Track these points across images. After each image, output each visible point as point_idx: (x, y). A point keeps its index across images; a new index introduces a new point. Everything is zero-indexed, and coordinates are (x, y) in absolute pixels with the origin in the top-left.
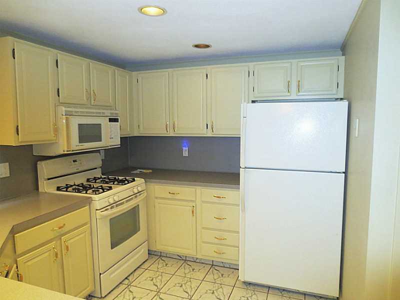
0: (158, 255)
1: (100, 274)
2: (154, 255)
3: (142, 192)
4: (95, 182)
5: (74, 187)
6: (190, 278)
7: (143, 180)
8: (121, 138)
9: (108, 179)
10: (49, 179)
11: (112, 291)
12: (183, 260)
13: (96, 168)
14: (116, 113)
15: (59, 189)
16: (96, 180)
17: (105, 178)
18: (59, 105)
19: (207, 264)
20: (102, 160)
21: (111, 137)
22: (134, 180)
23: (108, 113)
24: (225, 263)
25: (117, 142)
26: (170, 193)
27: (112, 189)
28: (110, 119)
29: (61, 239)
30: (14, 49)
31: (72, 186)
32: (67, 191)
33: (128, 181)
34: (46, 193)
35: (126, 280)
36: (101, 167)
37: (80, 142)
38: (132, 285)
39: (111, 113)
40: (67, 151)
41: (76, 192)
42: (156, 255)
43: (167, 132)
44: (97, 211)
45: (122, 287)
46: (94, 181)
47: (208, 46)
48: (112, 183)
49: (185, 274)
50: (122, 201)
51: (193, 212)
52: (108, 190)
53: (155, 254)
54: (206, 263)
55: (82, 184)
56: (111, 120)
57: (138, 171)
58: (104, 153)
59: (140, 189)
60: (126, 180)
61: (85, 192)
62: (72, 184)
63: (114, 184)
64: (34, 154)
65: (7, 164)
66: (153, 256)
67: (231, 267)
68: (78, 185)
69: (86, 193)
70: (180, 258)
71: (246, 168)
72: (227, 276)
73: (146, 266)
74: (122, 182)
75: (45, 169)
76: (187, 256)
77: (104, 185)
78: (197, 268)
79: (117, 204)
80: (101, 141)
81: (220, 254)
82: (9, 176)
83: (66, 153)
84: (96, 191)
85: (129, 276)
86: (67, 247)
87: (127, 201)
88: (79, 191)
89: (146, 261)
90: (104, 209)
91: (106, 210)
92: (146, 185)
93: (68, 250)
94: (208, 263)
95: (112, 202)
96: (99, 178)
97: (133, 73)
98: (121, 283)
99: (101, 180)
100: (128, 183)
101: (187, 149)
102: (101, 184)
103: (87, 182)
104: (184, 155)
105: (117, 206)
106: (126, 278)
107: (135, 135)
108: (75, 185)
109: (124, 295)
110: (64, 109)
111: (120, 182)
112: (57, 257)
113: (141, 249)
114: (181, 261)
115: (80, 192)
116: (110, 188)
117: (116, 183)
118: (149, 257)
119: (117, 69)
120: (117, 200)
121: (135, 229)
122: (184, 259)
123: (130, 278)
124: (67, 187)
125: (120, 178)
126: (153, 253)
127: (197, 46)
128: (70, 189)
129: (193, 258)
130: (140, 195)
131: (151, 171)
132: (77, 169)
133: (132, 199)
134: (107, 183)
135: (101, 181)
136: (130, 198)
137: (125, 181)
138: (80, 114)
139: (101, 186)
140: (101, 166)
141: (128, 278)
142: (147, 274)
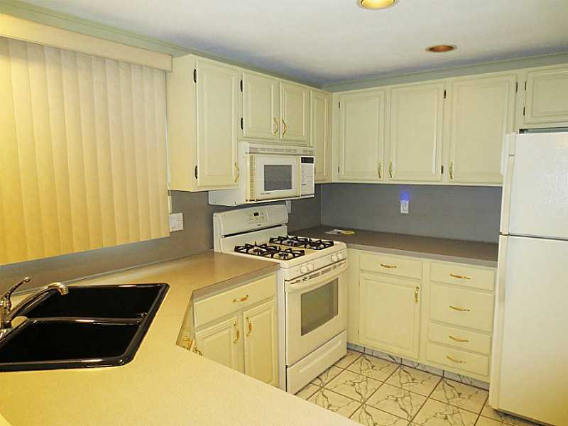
0: (360, 352)
1: (287, 367)
2: (354, 350)
3: (343, 262)
4: (281, 244)
5: (255, 248)
6: (409, 391)
7: (344, 244)
8: (315, 185)
9: (297, 240)
10: (226, 236)
11: (299, 391)
12: (396, 363)
13: (280, 225)
14: (310, 151)
15: (237, 249)
16: (282, 241)
17: (292, 239)
18: (242, 140)
19: (435, 375)
20: (289, 214)
21: (303, 184)
22: (332, 244)
23: (300, 150)
24: (463, 376)
25: (310, 191)
26: (382, 265)
27: (304, 255)
28: (302, 158)
29: (243, 314)
30: (195, 70)
31: (252, 247)
32: (247, 253)
33: (324, 245)
34: (222, 253)
35: (318, 380)
36: (286, 224)
37: (265, 190)
38: (325, 387)
39: (304, 151)
40: (250, 201)
41: (258, 255)
42: (357, 351)
43: (380, 177)
44: (286, 282)
45: (313, 389)
46: (279, 242)
47: (450, 48)
48: (303, 246)
49: (402, 384)
50: (317, 272)
51: (416, 295)
52: (300, 255)
53: (356, 349)
54: (434, 372)
55: (265, 245)
56: (305, 160)
57: (335, 232)
58: (290, 205)
59: (341, 257)
60: (321, 243)
61: (270, 255)
62: (253, 244)
63: (305, 247)
64: (210, 203)
65: (181, 214)
66: (354, 352)
67: (473, 384)
68: (260, 247)
69: (272, 257)
70: (392, 360)
71: (509, 235)
72: (466, 397)
73: (344, 364)
74: (317, 246)
75: (222, 223)
76: (403, 358)
77: (293, 248)
78: (419, 379)
79: (312, 274)
80: (291, 188)
81: (457, 362)
82: (182, 229)
83: (249, 202)
84: (284, 256)
85: (321, 375)
86: (250, 326)
87: (323, 272)
88: (263, 254)
89: (343, 358)
90: (295, 281)
91: (297, 282)
92: (348, 251)
93: (250, 330)
94: (437, 373)
95: (305, 272)
96: (285, 239)
97: (334, 93)
98: (310, 383)
99: (289, 240)
100: (325, 247)
101: (407, 202)
102: (289, 247)
103: (270, 242)
104: (402, 212)
105: (311, 277)
106: (318, 377)
107: (333, 181)
108: (256, 245)
109: (316, 400)
110: (248, 145)
111: (314, 246)
112: (238, 337)
113: (338, 341)
114: (394, 364)
115: (263, 256)
116: (302, 253)
117: (308, 246)
118: (348, 352)
119: (313, 91)
120: (311, 269)
121: (331, 312)
122: (399, 362)
123: (323, 378)
124: (247, 247)
125: (314, 240)
126: (352, 348)
127: (432, 49)
128: (250, 250)
129: (412, 362)
130: (340, 265)
131: (353, 233)
132: (259, 225)
133: (329, 270)
134: (296, 245)
135: (288, 242)
136: (327, 268)
137: (319, 244)
138: (266, 152)
139: (290, 249)
140: (287, 222)
141: (320, 377)
142: (346, 376)
